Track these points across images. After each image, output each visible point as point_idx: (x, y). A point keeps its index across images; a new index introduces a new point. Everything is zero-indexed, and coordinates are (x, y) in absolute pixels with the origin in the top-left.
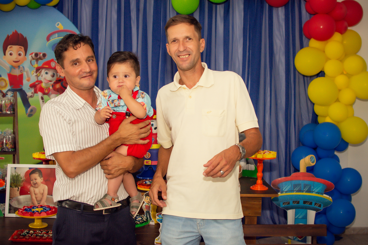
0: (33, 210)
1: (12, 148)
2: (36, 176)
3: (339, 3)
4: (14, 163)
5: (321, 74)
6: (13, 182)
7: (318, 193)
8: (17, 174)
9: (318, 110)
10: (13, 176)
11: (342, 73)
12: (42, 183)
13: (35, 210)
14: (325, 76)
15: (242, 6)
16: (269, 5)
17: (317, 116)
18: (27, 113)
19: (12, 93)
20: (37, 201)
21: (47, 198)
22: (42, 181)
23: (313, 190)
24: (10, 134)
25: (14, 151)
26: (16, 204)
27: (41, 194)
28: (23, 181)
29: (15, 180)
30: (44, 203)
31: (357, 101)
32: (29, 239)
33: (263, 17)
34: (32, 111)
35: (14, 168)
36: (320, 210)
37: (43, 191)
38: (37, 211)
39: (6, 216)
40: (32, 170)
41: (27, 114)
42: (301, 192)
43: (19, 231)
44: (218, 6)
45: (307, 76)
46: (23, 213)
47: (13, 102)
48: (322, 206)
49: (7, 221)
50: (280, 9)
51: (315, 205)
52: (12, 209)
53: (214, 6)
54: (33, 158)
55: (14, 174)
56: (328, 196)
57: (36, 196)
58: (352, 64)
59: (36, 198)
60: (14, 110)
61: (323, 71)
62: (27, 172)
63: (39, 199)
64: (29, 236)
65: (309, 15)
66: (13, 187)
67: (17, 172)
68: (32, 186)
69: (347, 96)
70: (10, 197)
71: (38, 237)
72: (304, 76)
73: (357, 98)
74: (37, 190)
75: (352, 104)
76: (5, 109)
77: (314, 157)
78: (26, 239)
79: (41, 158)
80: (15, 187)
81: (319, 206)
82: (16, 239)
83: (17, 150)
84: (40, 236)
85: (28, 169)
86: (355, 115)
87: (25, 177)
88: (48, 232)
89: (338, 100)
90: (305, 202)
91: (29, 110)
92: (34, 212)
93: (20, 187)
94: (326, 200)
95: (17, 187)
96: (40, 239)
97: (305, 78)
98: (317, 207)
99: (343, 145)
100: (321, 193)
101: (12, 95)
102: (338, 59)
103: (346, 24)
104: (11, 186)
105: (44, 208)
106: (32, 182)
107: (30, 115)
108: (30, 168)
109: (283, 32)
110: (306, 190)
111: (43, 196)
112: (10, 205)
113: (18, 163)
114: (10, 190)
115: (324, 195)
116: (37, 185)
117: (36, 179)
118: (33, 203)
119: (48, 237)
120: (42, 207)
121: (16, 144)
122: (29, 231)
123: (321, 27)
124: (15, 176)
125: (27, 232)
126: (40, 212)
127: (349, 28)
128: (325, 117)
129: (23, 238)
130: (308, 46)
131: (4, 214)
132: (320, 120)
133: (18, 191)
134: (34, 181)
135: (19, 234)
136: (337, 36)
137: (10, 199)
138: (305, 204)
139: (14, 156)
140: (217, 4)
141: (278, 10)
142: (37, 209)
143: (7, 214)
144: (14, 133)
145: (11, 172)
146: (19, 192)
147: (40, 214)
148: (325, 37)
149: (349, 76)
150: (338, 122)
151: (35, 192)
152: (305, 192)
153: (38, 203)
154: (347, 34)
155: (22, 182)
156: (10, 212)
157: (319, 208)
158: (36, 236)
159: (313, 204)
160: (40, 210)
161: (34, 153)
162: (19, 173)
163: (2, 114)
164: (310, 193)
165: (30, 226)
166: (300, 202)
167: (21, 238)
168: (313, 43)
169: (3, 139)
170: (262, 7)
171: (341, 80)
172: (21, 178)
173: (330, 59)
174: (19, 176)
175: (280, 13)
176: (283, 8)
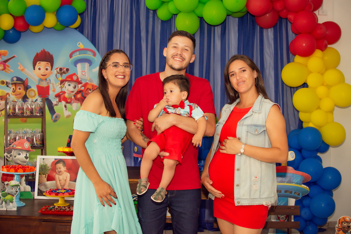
0: (58, 191)
1: (40, 144)
2: (60, 166)
3: (319, 24)
4: (42, 155)
5: (305, 85)
6: (41, 170)
7: (297, 183)
8: (44, 164)
9: (302, 116)
10: (41, 165)
11: (323, 85)
12: (65, 171)
13: (59, 191)
14: (309, 87)
15: (237, 28)
16: (259, 27)
17: (302, 122)
18: (52, 118)
19: (41, 98)
20: (61, 186)
21: (69, 184)
22: (65, 170)
23: (293, 181)
24: (39, 133)
25: (42, 146)
26: (44, 188)
27: (64, 180)
28: (50, 169)
29: (43, 169)
30: (66, 187)
31: (336, 108)
32: (54, 211)
33: (254, 38)
34: (56, 117)
35: (43, 159)
36: (299, 198)
37: (66, 178)
38: (61, 192)
39: (35, 198)
40: (57, 161)
41: (52, 120)
42: (283, 183)
43: (47, 206)
44: (216, 28)
45: (293, 88)
46: (49, 193)
47: (42, 106)
48: (301, 194)
49: (36, 202)
50: (269, 30)
51: (294, 194)
52: (40, 193)
53: (213, 28)
54: (58, 151)
55: (42, 164)
56: (306, 186)
57: (60, 182)
58: (331, 76)
59: (60, 184)
60: (43, 113)
61: (306, 83)
62: (53, 162)
63: (62, 184)
64: (54, 209)
65: (295, 35)
66: (41, 175)
67: (45, 162)
68: (56, 173)
69: (326, 104)
70: (39, 183)
71: (62, 210)
72: (291, 87)
73: (336, 106)
74: (61, 177)
75: (332, 112)
76: (35, 112)
77: (293, 153)
78: (52, 211)
79: (65, 151)
80: (43, 175)
81: (297, 195)
82: (45, 211)
83: (44, 146)
84: (63, 209)
85: (54, 160)
86: (334, 121)
87: (52, 166)
88: (70, 207)
89: (319, 108)
90: (286, 192)
91: (54, 116)
92: (58, 192)
93: (47, 175)
94: (304, 189)
95: (45, 174)
96: (63, 212)
97: (292, 89)
98: (296, 195)
99: (324, 147)
100: (300, 184)
101: (41, 100)
102: (318, 73)
103: (326, 42)
104: (40, 174)
105: (67, 190)
106: (57, 170)
107: (55, 121)
108: (55, 159)
109: (272, 50)
110: (287, 181)
111: (66, 182)
112: (39, 189)
113: (46, 155)
114: (39, 177)
115: (303, 185)
116: (61, 173)
117: (60, 168)
118: (57, 187)
119: (70, 210)
120: (65, 189)
121: (44, 141)
122: (55, 207)
123: (304, 45)
124: (43, 165)
125: (53, 207)
126: (63, 192)
127: (329, 46)
128: (308, 122)
129: (50, 211)
130: (293, 61)
131: (34, 197)
132: (305, 125)
133: (46, 177)
134: (59, 170)
135: (46, 208)
136: (318, 53)
137: (39, 185)
138: (286, 193)
139: (42, 150)
140: (215, 26)
141: (268, 31)
142: (61, 191)
143: (36, 197)
144: (42, 132)
145: (40, 162)
146: (46, 179)
147: (64, 194)
148: (307, 53)
149: (329, 87)
150: (320, 127)
151: (60, 179)
152: (286, 182)
153: (62, 188)
154: (327, 51)
155: (49, 171)
156: (38, 195)
157: (298, 196)
158: (60, 209)
159: (293, 192)
160: (63, 191)
161: (59, 147)
162: (47, 163)
163: (33, 116)
164: (290, 183)
165: (55, 205)
166: (282, 192)
167: (48, 211)
168: (298, 59)
169: (34, 136)
170: (254, 29)
171: (321, 91)
172: (48, 168)
173: (312, 73)
174: (46, 166)
175: (269, 34)
176: (272, 29)
